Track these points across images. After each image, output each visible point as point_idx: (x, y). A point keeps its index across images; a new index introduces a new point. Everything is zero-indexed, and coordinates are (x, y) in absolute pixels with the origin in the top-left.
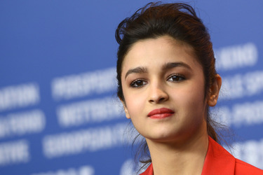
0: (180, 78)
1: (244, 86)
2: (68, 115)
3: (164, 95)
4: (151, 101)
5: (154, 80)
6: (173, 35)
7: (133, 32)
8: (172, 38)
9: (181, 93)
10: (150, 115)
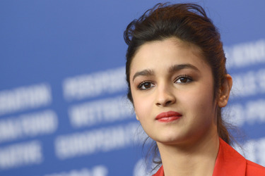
0: (187, 80)
1: (257, 83)
2: (80, 116)
3: (170, 98)
4: (158, 104)
5: (161, 82)
6: (180, 36)
7: (140, 35)
8: (178, 40)
9: (188, 96)
10: (157, 118)
